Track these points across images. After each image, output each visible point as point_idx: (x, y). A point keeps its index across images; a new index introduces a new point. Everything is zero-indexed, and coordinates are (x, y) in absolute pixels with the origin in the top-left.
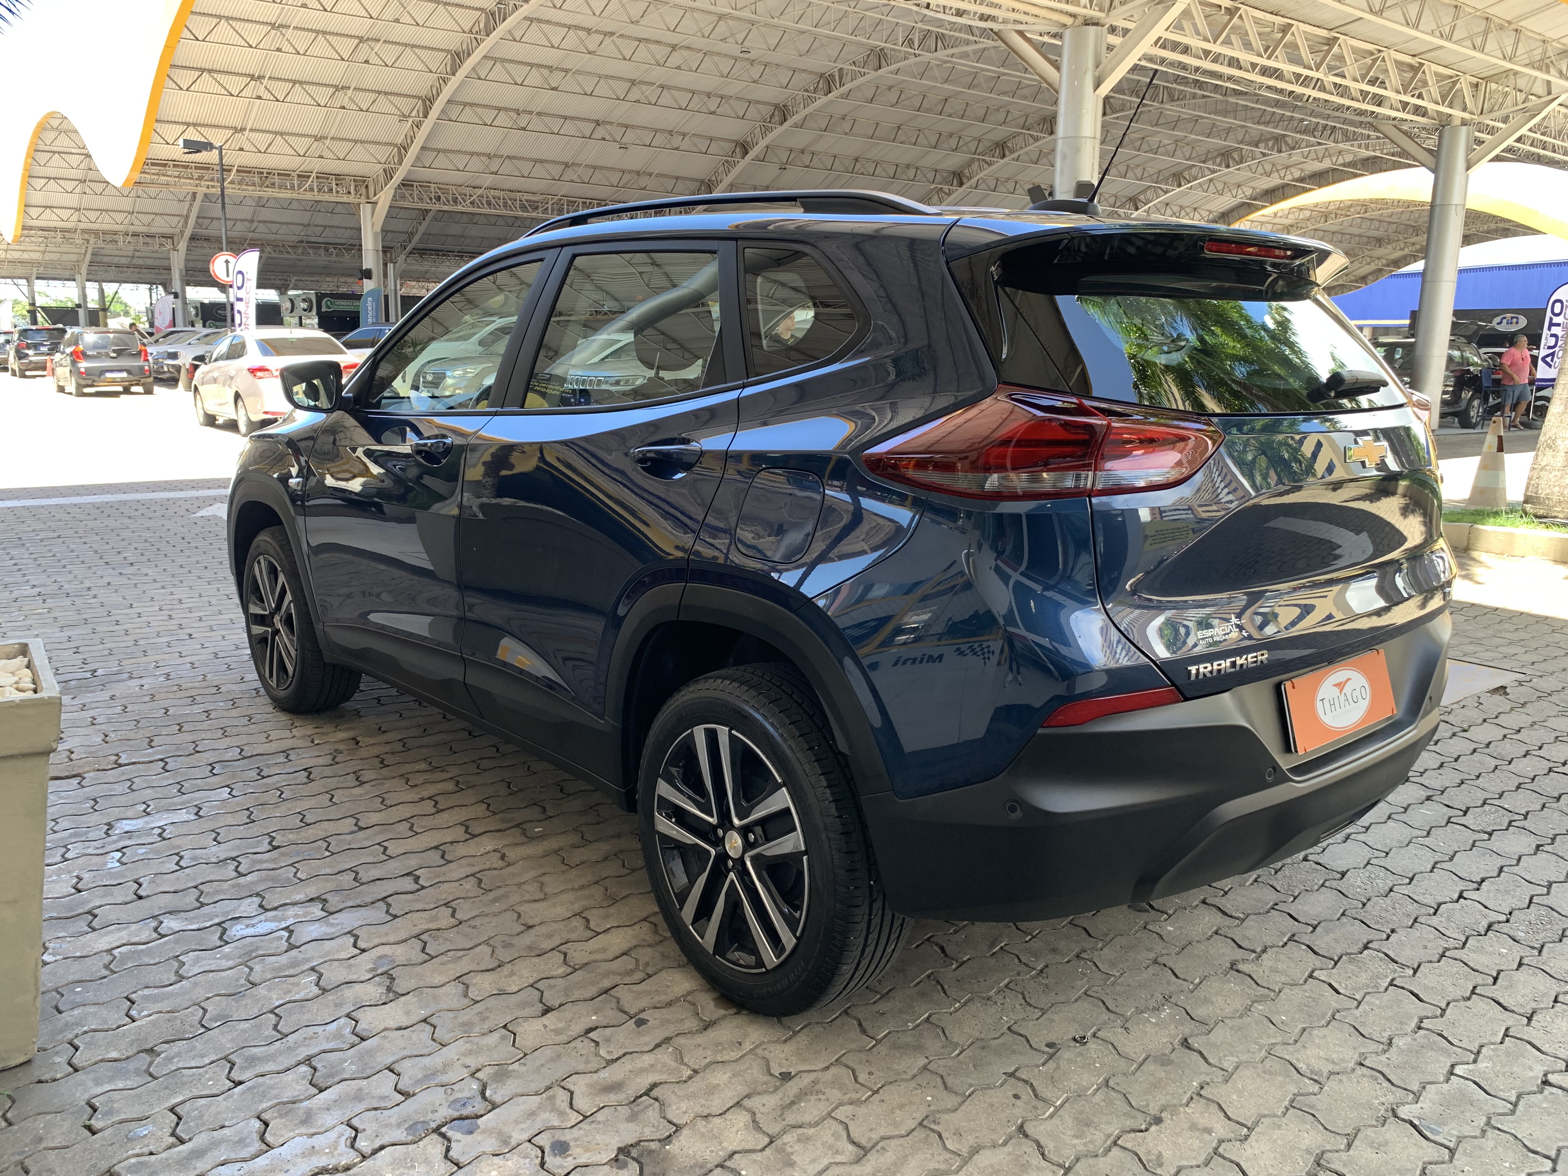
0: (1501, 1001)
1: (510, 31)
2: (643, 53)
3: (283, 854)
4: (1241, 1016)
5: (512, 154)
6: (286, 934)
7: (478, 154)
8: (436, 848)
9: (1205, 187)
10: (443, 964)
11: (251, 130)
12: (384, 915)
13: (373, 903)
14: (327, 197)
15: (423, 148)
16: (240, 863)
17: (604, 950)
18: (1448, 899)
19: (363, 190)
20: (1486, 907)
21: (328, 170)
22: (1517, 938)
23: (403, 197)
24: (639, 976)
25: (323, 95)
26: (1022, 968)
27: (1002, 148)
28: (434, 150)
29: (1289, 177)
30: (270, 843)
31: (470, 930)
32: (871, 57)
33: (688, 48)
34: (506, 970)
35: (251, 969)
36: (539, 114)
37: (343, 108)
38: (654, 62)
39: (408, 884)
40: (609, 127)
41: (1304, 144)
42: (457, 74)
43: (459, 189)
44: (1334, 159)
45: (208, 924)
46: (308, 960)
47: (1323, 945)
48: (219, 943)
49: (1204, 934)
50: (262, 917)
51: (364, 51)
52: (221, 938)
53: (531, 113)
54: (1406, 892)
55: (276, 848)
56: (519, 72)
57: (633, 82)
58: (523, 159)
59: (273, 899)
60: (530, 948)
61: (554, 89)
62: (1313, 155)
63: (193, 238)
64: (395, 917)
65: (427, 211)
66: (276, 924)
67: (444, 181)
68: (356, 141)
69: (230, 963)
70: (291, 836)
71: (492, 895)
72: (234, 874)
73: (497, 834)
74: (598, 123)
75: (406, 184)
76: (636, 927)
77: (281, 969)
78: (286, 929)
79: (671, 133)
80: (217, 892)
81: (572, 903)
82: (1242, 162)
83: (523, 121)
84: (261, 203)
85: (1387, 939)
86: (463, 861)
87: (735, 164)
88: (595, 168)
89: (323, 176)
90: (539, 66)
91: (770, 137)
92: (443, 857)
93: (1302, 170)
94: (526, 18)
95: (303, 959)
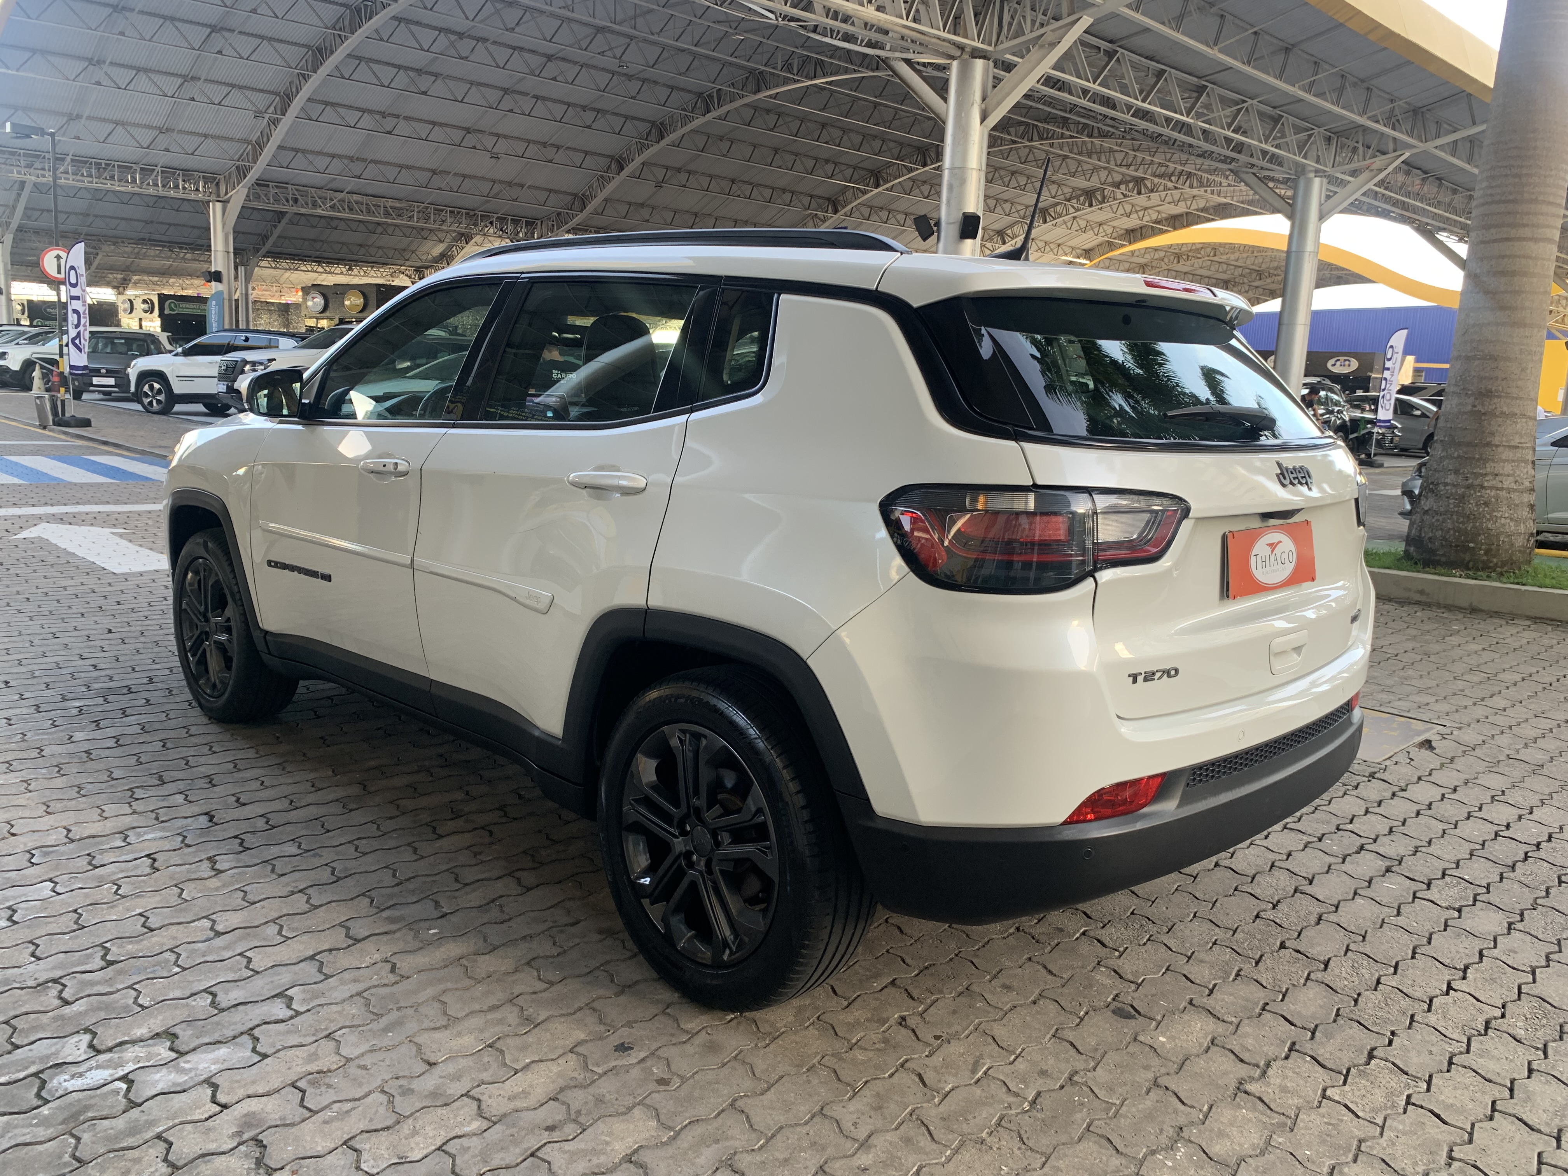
0: (1525, 1118)
1: (377, 31)
2: (517, 61)
3: (120, 972)
4: (1262, 1153)
5: (378, 157)
6: (124, 1086)
7: (340, 157)
8: (312, 958)
9: (1069, 224)
10: (326, 1122)
11: (89, 118)
12: (248, 1053)
13: (235, 1037)
14: (172, 193)
15: (280, 147)
16: (65, 986)
17: (525, 1094)
18: (1438, 992)
19: (212, 187)
20: (1478, 1000)
21: (176, 164)
22: (1518, 1037)
23: (258, 197)
24: (570, 1129)
25: (171, 85)
26: (1012, 1099)
27: (877, 177)
28: (293, 149)
29: (1147, 218)
30: (103, 958)
31: (360, 1072)
32: (750, 79)
33: (564, 59)
34: (406, 1128)
35: (78, 1139)
36: (406, 118)
37: (193, 99)
38: (527, 71)
39: (279, 1010)
40: (480, 136)
41: (1161, 188)
42: (319, 72)
43: (319, 192)
44: (1189, 203)
45: (21, 1075)
46: (151, 1123)
47: (1327, 1055)
48: (36, 1102)
49: (1200, 1045)
50: (93, 1062)
51: (218, 41)
52: (38, 1095)
53: (397, 117)
54: (1394, 984)
55: (111, 963)
56: (386, 74)
57: (506, 91)
58: (387, 163)
59: (107, 1038)
60: (434, 1095)
61: (424, 93)
62: (1169, 199)
63: (20, 229)
64: (265, 1056)
65: (282, 214)
66: (110, 1071)
67: (304, 181)
68: (206, 136)
69: (50, 1132)
70: (130, 947)
71: (384, 1021)
72: (57, 1002)
73: (385, 938)
74: (468, 130)
75: (261, 183)
76: (561, 1061)
77: (117, 1138)
78: (124, 1078)
79: (544, 145)
80: (34, 1028)
81: (481, 1031)
82: (1104, 202)
83: (389, 124)
84: (98, 196)
85: (1390, 1043)
86: (346, 975)
87: (610, 179)
88: (464, 176)
89: (169, 172)
90: (407, 68)
91: (647, 154)
92: (320, 971)
93: (1159, 212)
94: (394, 18)
95: (146, 1121)
